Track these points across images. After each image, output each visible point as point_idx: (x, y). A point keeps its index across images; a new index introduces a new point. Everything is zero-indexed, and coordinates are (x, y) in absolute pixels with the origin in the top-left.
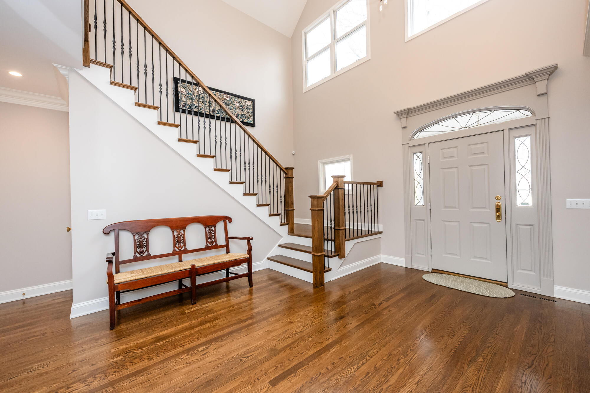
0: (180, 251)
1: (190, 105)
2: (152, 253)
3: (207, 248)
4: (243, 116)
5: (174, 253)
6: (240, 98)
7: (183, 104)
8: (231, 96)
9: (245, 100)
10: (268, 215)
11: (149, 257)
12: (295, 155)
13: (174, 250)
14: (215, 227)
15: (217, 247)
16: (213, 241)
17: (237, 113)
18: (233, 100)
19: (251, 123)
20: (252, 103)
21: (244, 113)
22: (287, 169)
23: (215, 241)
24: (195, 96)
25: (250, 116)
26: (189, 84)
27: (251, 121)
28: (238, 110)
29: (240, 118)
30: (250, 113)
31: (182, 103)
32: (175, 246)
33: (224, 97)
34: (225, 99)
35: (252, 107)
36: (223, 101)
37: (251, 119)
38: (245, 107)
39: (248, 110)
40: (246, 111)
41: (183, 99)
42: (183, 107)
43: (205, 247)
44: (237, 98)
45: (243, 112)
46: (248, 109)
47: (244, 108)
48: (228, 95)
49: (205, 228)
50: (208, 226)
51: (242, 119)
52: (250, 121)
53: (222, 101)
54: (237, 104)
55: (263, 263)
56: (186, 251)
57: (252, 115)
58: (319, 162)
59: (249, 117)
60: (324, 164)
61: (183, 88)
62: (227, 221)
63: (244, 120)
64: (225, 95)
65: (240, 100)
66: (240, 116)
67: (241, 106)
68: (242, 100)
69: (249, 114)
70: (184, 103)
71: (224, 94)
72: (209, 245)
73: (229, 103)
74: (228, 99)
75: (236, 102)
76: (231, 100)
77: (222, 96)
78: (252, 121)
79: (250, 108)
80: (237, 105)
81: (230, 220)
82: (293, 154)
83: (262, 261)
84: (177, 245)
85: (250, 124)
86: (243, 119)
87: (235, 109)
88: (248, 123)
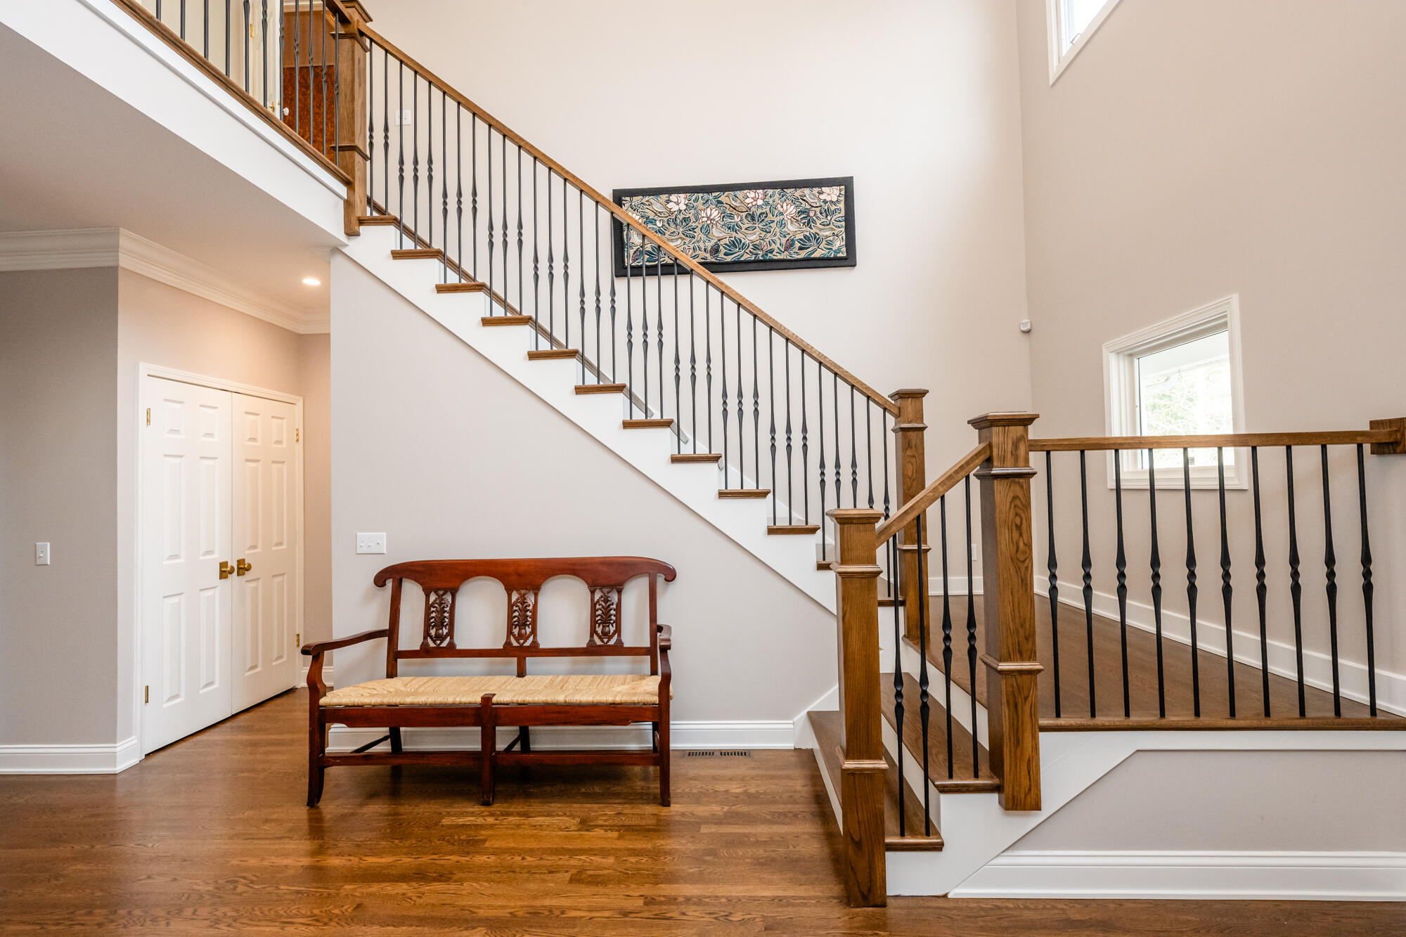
0: (521, 646)
1: (651, 250)
2: (460, 645)
3: (591, 650)
4: (809, 240)
5: (506, 651)
6: (800, 188)
7: (635, 252)
8: (770, 192)
9: (816, 190)
10: (814, 565)
11: (452, 651)
12: (1031, 334)
13: (508, 643)
14: (620, 592)
15: (619, 650)
16: (612, 632)
17: (788, 237)
18: (777, 201)
19: (840, 255)
20: (843, 192)
21: (814, 231)
22: (902, 395)
23: (615, 632)
24: (666, 224)
25: (837, 236)
26: (649, 195)
27: (839, 250)
28: (791, 228)
29: (801, 249)
30: (836, 223)
31: (632, 252)
32: (510, 632)
33: (748, 201)
34: (750, 205)
35: (842, 206)
36: (744, 214)
37: (839, 243)
38: (818, 210)
39: (829, 218)
40: (818, 222)
41: (636, 240)
42: (634, 260)
43: (585, 646)
44: (788, 191)
45: (811, 228)
46: (827, 213)
47: (812, 214)
48: (761, 191)
49: (593, 593)
50: (602, 587)
51: (807, 251)
52: (835, 251)
53: (741, 214)
54: (791, 210)
55: (792, 726)
56: (535, 651)
57: (843, 229)
58: (1104, 349)
59: (831, 238)
60: (1132, 355)
61: (635, 210)
62: (660, 580)
63: (814, 251)
64: (752, 194)
65: (798, 193)
66: (797, 245)
67: (804, 212)
68: (807, 191)
69: (832, 229)
70: (635, 249)
71: (745, 191)
72: (598, 642)
73: (762, 213)
74: (760, 202)
75: (785, 205)
76: (771, 202)
77: (742, 199)
78: (844, 249)
79: (833, 208)
80: (788, 212)
81: (670, 575)
82: (1028, 332)
83: (789, 719)
84: (516, 631)
85: (836, 259)
86: (810, 250)
87: (782, 224)
88: (829, 259)
